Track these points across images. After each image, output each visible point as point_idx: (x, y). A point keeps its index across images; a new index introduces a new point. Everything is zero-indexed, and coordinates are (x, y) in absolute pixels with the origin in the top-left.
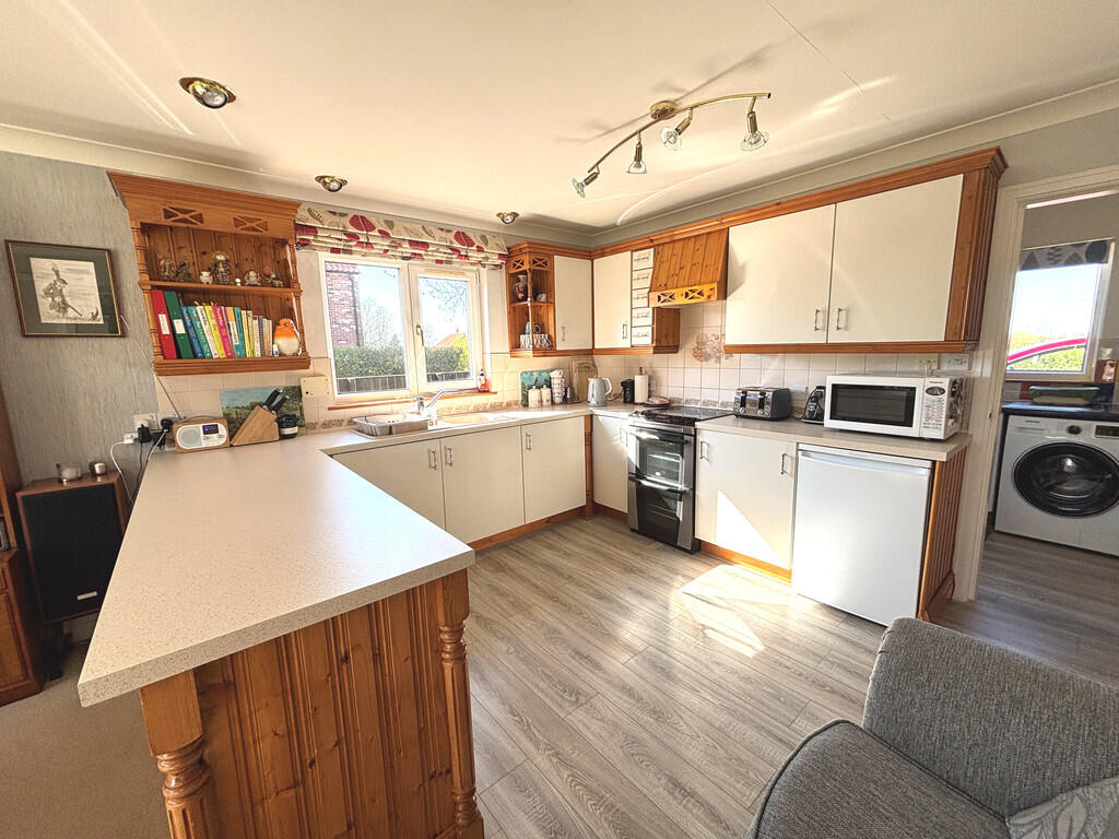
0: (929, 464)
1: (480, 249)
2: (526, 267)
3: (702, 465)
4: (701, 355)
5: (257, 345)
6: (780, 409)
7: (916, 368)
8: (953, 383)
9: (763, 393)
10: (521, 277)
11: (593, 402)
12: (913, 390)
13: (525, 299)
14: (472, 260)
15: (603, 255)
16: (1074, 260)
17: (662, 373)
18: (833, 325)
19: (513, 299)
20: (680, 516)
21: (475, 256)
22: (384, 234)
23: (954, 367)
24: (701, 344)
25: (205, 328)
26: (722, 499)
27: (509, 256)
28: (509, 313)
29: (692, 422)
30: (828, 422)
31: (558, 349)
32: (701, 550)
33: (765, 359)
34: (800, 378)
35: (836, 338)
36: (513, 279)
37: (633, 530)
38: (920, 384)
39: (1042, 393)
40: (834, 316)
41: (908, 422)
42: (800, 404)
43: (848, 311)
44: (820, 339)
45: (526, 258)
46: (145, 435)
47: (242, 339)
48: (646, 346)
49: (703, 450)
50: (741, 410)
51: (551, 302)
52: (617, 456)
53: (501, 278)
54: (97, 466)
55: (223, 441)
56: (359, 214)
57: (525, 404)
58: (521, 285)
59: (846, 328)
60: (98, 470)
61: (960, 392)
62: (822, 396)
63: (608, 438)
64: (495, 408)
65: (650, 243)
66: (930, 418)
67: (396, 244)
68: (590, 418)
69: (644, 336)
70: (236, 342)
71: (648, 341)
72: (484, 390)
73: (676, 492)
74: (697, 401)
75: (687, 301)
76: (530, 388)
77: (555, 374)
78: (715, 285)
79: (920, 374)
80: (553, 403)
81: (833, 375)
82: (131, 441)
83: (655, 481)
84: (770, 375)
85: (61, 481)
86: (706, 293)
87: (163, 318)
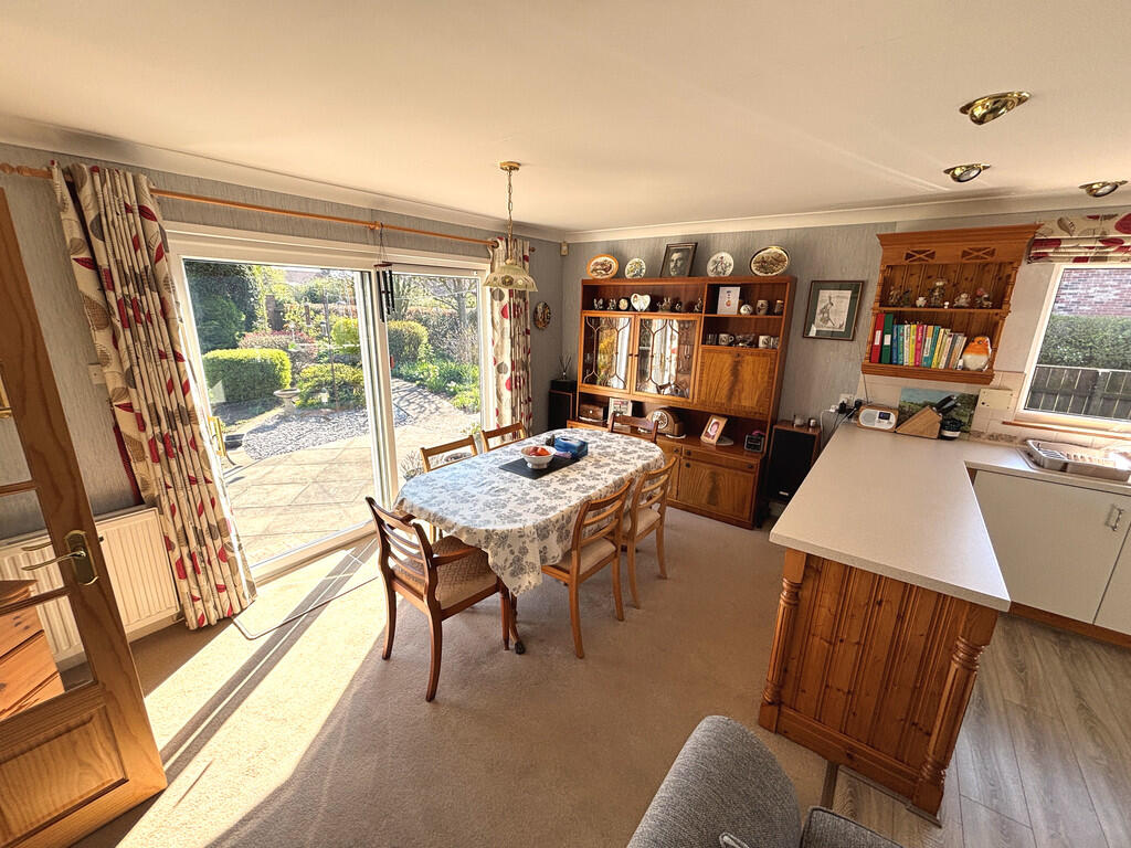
25: (906, 342)
46: (843, 409)
47: (933, 352)
54: (812, 421)
55: (890, 427)
60: (811, 424)
70: (926, 354)
82: (833, 411)
85: (793, 425)
87: (879, 333)
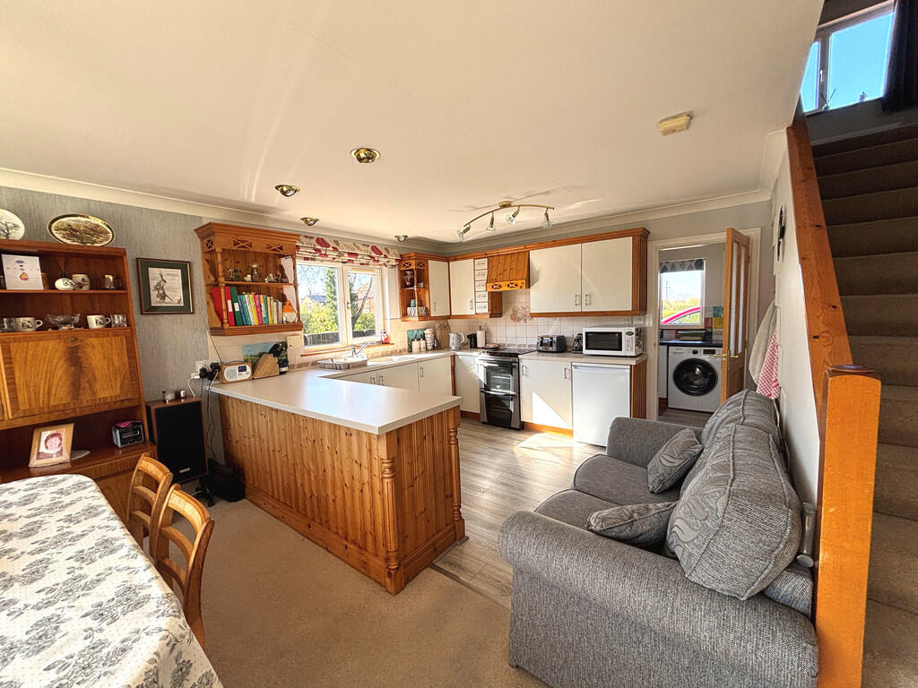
0: (629, 367)
1: (386, 257)
2: (413, 267)
3: (523, 379)
4: (515, 318)
5: (276, 317)
6: (561, 346)
7: (623, 323)
8: (637, 329)
9: (551, 338)
10: (408, 272)
11: (453, 348)
12: (620, 334)
13: (412, 285)
14: (380, 263)
15: (456, 260)
16: (690, 268)
17: (493, 329)
18: (584, 303)
19: (403, 285)
20: (512, 409)
21: (383, 260)
22: (335, 249)
23: (638, 322)
24: (515, 312)
25: (249, 307)
26: (535, 396)
27: (401, 260)
28: (401, 294)
29: (516, 355)
30: (585, 351)
31: (432, 315)
32: (524, 427)
33: (550, 319)
34: (570, 330)
35: (585, 309)
36: (403, 274)
37: (483, 423)
38: (623, 330)
39: (683, 335)
40: (584, 298)
41: (620, 349)
42: (570, 343)
43: (590, 296)
44: (578, 309)
45: (413, 262)
46: (205, 373)
47: (267, 314)
48: (485, 314)
49: (523, 371)
50: (541, 348)
51: (426, 287)
52: (472, 378)
53: (395, 272)
54: (182, 392)
55: (248, 376)
56: (320, 237)
57: (410, 350)
58: (409, 278)
59: (590, 304)
60: (182, 395)
61: (641, 334)
62: (581, 338)
63: (466, 369)
64: (392, 353)
65: (485, 256)
66: (629, 346)
67: (340, 255)
68: (454, 357)
69: (483, 307)
70: (264, 316)
71: (486, 310)
72: (386, 342)
73: (509, 395)
74: (514, 345)
75: (509, 289)
76: (413, 340)
77: (427, 331)
78: (524, 281)
79: (625, 326)
80: (427, 350)
81: (586, 327)
82: (197, 377)
83: (497, 391)
84: (554, 329)
85: (165, 401)
86: (520, 285)
87: (230, 303)
